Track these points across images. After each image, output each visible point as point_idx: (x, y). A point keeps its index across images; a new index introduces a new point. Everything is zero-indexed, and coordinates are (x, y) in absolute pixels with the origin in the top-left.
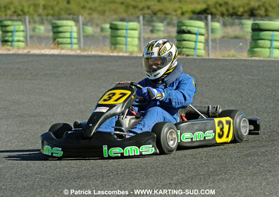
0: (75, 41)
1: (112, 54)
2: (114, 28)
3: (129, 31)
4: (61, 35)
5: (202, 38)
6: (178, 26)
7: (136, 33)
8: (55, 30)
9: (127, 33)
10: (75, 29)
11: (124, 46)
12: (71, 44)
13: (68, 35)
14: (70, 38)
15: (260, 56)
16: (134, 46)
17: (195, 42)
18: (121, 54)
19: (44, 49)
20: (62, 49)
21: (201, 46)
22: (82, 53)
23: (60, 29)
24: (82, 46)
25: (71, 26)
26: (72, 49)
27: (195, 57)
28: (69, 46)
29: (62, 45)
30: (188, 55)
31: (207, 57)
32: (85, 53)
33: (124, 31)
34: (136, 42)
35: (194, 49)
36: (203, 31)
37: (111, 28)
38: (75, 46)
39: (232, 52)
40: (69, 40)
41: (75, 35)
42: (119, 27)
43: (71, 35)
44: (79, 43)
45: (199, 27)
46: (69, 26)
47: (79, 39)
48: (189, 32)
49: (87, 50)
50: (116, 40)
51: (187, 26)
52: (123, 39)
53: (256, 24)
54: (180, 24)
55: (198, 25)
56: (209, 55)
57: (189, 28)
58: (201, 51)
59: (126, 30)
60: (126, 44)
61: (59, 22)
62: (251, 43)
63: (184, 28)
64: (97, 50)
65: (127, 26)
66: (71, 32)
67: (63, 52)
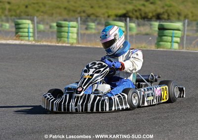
0: (31, 34)
1: (58, 45)
2: (59, 26)
3: (70, 28)
4: (21, 30)
7: (75, 30)
8: (17, 26)
9: (69, 30)
10: (31, 26)
11: (66, 39)
12: (28, 36)
13: (26, 30)
14: (28, 32)
15: (164, 48)
16: (74, 39)
18: (64, 45)
19: (8, 40)
20: (22, 40)
22: (36, 43)
23: (21, 26)
24: (36, 38)
25: (29, 24)
26: (29, 40)
28: (27, 38)
29: (22, 38)
32: (39, 43)
33: (67, 28)
34: (75, 36)
36: (124, 29)
37: (57, 26)
38: (31, 39)
40: (27, 34)
41: (31, 30)
42: (63, 25)
43: (28, 30)
44: (34, 36)
45: (120, 26)
46: (27, 24)
47: (34, 33)
49: (40, 42)
50: (61, 35)
52: (66, 34)
53: (161, 25)
54: (107, 24)
59: (68, 27)
60: (68, 38)
61: (20, 21)
62: (157, 38)
64: (47, 42)
65: (68, 25)
66: (28, 28)
67: (23, 42)
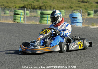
5: (23, 16)
6: (14, 12)
15: (43, 23)
17: (20, 18)
21: (22, 19)
27: (20, 23)
30: (18, 22)
31: (24, 23)
35: (20, 20)
36: (23, 14)
39: (33, 22)
45: (22, 13)
48: (18, 14)
51: (17, 12)
53: (42, 12)
54: (15, 11)
55: (21, 12)
56: (25, 23)
57: (18, 13)
58: (22, 21)
62: (40, 18)
63: (16, 12)
